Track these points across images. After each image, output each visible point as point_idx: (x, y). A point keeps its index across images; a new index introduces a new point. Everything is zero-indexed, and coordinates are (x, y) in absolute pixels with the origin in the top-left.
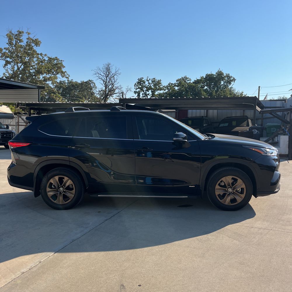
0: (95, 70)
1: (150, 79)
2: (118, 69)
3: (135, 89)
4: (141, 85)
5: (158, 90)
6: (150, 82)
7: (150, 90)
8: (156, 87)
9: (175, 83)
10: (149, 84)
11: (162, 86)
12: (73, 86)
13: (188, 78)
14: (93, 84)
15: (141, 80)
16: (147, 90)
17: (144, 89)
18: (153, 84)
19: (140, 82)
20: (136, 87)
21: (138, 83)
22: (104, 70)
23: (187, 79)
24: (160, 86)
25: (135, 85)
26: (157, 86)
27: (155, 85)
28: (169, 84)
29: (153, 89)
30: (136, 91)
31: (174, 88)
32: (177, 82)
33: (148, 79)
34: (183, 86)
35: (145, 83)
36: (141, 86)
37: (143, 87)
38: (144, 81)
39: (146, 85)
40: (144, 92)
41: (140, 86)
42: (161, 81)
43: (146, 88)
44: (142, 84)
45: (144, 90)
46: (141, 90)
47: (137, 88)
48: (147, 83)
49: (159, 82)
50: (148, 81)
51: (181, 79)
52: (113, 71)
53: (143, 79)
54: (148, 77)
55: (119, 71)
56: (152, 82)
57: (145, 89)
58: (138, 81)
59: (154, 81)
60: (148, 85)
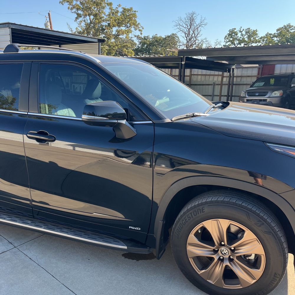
0: (177, 22)
1: (243, 30)
2: (203, 19)
3: (225, 42)
4: (231, 37)
5: (253, 42)
6: (244, 33)
7: (243, 43)
8: (250, 39)
9: (275, 34)
10: (242, 36)
11: (258, 38)
12: (156, 41)
13: (292, 26)
14: (177, 39)
15: (233, 31)
16: (240, 44)
17: (235, 42)
18: (247, 36)
19: (232, 34)
20: (226, 40)
21: (229, 35)
22: (187, 20)
23: (290, 28)
24: (255, 38)
25: (225, 37)
26: (252, 38)
27: (249, 37)
28: (266, 35)
29: (247, 42)
30: (226, 45)
31: (273, 40)
32: (277, 31)
33: (241, 30)
34: (284, 36)
35: (237, 35)
36: (233, 39)
37: (234, 40)
38: (236, 32)
39: (238, 37)
40: (235, 45)
41: (231, 39)
42: (257, 31)
43: (239, 40)
44: (234, 36)
45: (236, 44)
46: (232, 43)
47: (228, 41)
48: (239, 35)
49: (255, 33)
50: (241, 32)
51: (282, 27)
52: (197, 21)
53: (235, 31)
54: (241, 27)
55: (205, 22)
56: (246, 33)
57: (237, 42)
58: (229, 33)
59: (248, 32)
60: (240, 38)
